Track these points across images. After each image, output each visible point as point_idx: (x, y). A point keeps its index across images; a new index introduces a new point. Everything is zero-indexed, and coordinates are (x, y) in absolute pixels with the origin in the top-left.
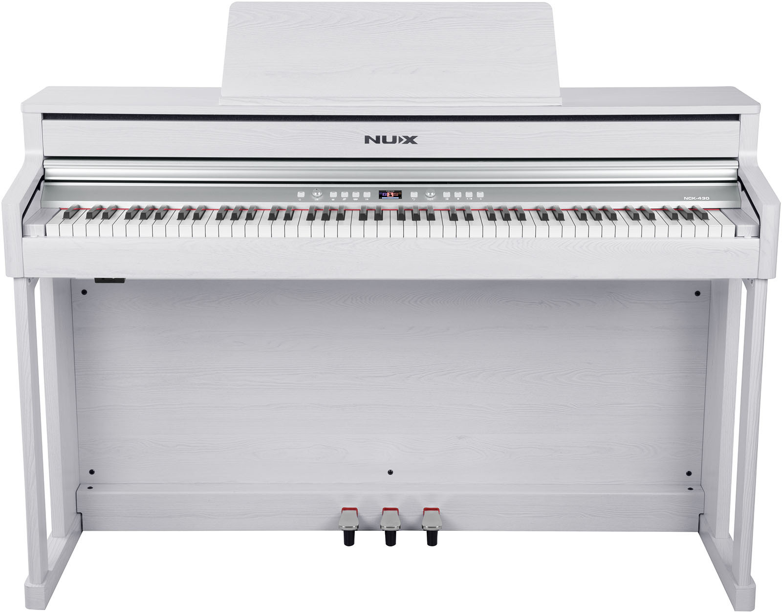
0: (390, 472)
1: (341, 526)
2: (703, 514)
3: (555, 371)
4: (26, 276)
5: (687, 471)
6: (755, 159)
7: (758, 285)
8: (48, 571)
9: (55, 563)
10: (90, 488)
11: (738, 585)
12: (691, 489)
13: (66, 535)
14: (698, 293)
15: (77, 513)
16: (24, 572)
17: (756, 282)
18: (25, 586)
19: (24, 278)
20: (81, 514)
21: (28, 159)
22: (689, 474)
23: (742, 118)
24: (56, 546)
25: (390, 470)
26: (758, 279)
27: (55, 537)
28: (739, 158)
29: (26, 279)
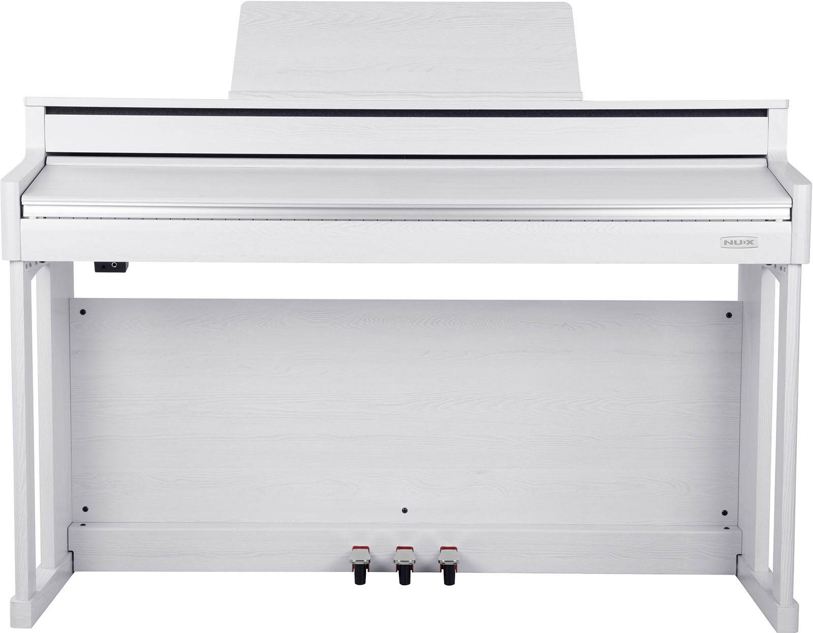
0: (405, 511)
1: (352, 560)
2: (741, 555)
3: (579, 400)
4: (22, 260)
5: (722, 511)
6: (785, 155)
7: (792, 271)
8: (36, 592)
9: (43, 586)
10: (83, 525)
11: (779, 604)
12: (727, 528)
13: (56, 567)
14: (729, 315)
15: (69, 551)
16: (10, 591)
17: (790, 267)
18: (11, 602)
19: (20, 261)
20: (73, 552)
21: (29, 153)
22: (725, 513)
23: (770, 112)
24: (45, 575)
25: (405, 508)
26: (791, 264)
27: (44, 568)
28: (769, 155)
29: (23, 263)
